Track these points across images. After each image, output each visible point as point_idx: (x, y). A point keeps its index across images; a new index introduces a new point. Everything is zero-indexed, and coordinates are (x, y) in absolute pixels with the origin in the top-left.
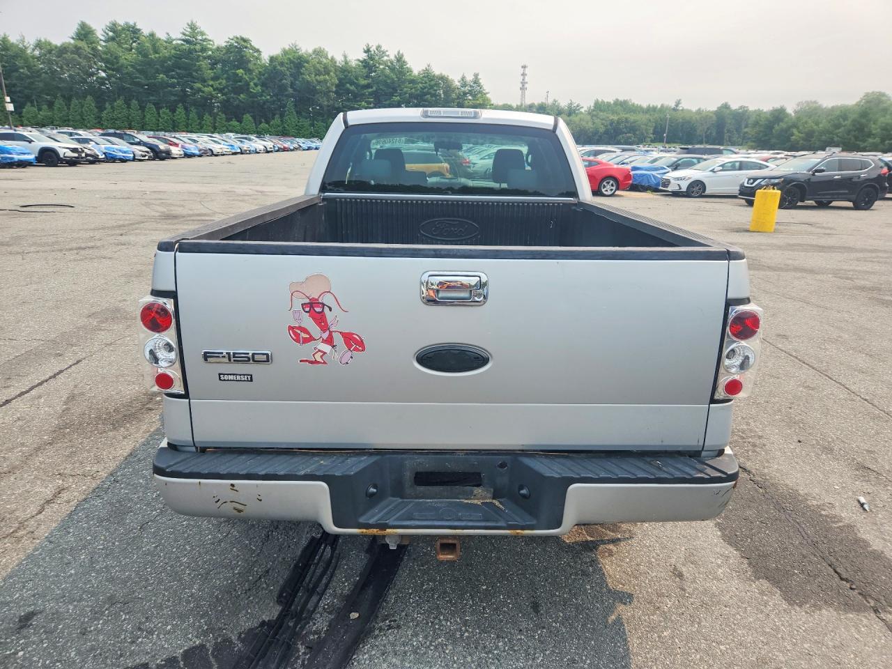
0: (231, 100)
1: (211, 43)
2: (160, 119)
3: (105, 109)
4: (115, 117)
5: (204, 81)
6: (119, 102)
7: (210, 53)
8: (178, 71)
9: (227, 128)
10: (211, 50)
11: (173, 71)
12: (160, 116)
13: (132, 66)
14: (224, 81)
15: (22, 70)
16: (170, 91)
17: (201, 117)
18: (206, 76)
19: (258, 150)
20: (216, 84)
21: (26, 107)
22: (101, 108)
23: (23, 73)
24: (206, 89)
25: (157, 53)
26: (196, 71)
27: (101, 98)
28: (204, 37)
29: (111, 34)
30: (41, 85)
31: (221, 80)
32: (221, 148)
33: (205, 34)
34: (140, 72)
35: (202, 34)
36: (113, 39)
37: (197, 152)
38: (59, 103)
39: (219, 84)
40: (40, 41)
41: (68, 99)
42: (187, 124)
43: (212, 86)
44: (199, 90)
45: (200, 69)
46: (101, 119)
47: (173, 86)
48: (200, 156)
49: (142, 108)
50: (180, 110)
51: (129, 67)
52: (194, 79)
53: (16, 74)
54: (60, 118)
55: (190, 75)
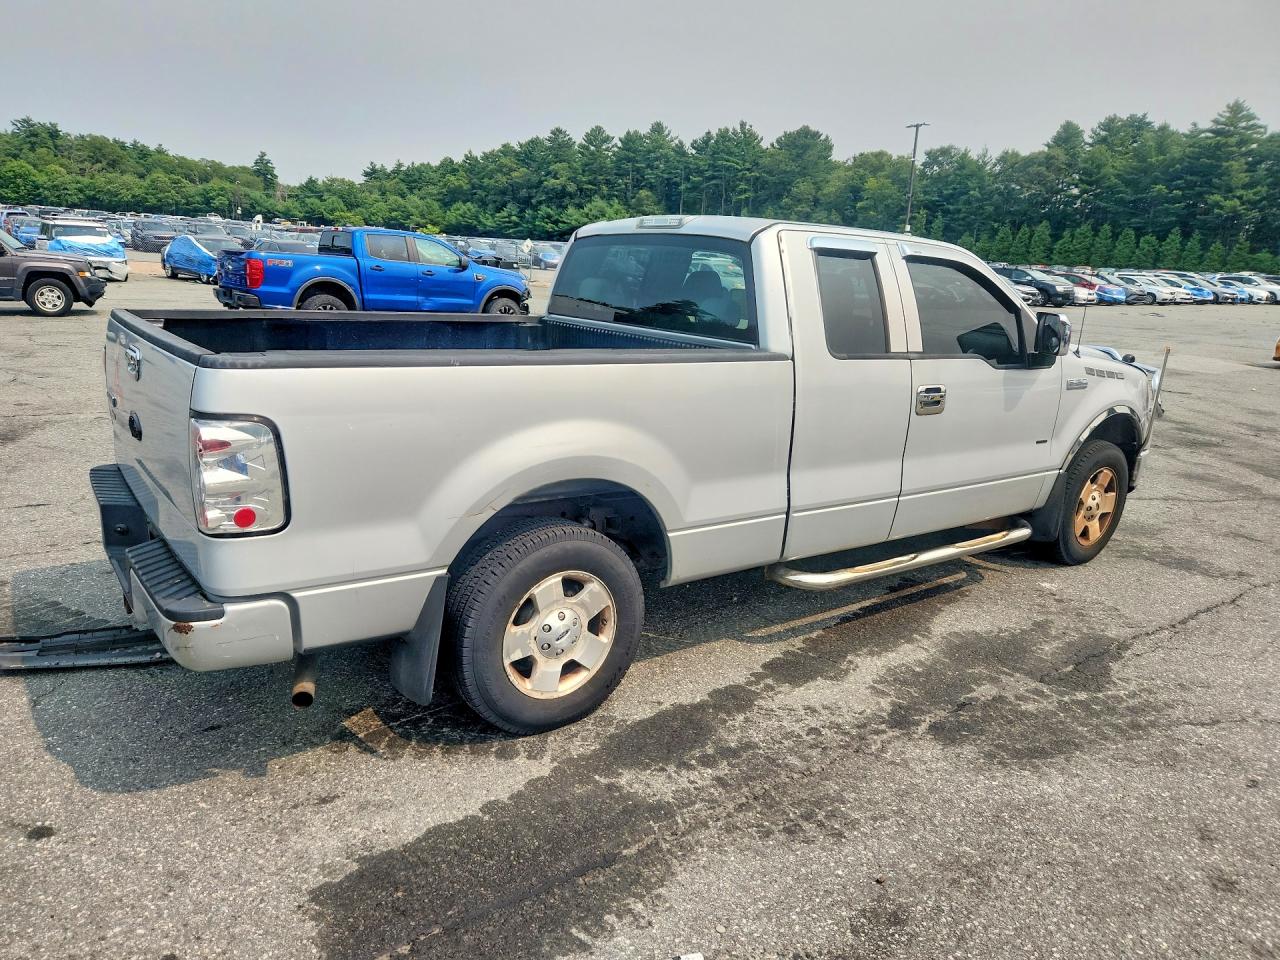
0: (1270, 219)
1: (1262, 130)
2: (1137, 251)
3: (1061, 237)
4: (1072, 249)
5: (1229, 190)
6: (1085, 228)
7: (1254, 146)
8: (1189, 178)
9: (1247, 264)
10: (1256, 141)
11: (1180, 178)
12: (1138, 247)
13: (1118, 176)
14: (1265, 188)
15: (972, 192)
16: (1167, 209)
17: (1205, 246)
18: (1234, 182)
19: (1255, 299)
20: (1249, 195)
21: (963, 237)
22: (1056, 237)
23: (972, 196)
24: (1228, 203)
25: (1162, 154)
26: (1219, 176)
27: (1060, 223)
28: (1251, 123)
29: (1103, 133)
30: (991, 209)
31: (1259, 188)
32: (1172, 293)
33: (1254, 118)
34: (1128, 183)
35: (1251, 117)
36: (1104, 140)
37: (1123, 297)
38: (1005, 231)
39: (1255, 194)
40: (1007, 153)
41: (1016, 227)
42: (1180, 257)
43: (1240, 198)
44: (1217, 205)
45: (1227, 172)
46: (1052, 253)
47: (1175, 200)
48: (1128, 303)
49: (1115, 236)
50: (1175, 236)
51: (1113, 178)
52: (1213, 188)
53: (964, 197)
54: (998, 250)
55: (1209, 183)
